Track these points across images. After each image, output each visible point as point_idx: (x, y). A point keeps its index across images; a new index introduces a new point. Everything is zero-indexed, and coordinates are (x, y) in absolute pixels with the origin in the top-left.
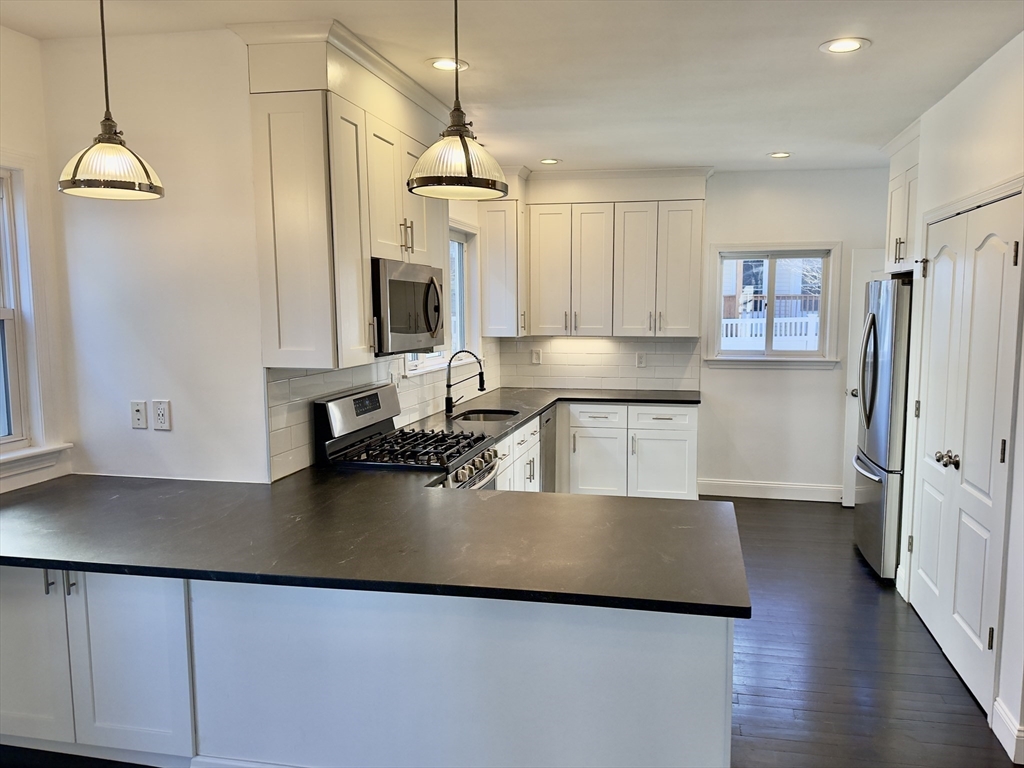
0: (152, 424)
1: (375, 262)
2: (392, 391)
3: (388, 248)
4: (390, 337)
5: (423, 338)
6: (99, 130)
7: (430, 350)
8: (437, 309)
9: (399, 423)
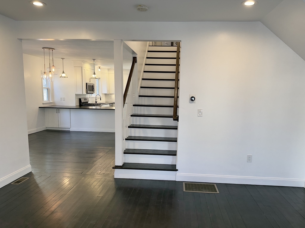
0: (63, 100)
1: (86, 83)
2: (88, 98)
3: (88, 82)
4: (88, 91)
5: (92, 92)
6: (62, 72)
7: (93, 94)
8: (94, 89)
9: (89, 102)
